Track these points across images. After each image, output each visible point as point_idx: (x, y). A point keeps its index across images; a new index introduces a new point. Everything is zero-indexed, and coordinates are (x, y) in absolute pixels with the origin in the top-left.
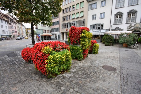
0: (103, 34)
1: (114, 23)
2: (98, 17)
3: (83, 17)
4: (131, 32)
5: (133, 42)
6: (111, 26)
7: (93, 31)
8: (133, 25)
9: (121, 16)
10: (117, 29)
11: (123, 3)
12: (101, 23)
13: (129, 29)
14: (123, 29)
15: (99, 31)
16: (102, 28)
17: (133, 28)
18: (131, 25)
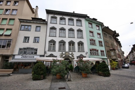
0: (35, 61)
1: (48, 50)
2: (31, 40)
3: (10, 35)
4: (63, 59)
5: (66, 72)
6: (45, 53)
7: (23, 57)
8: (64, 53)
9: (54, 44)
10: (51, 56)
11: (55, 33)
12: (35, 48)
13: (61, 56)
14: (57, 56)
15: (31, 57)
16: (36, 53)
17: (64, 56)
18: (63, 53)
